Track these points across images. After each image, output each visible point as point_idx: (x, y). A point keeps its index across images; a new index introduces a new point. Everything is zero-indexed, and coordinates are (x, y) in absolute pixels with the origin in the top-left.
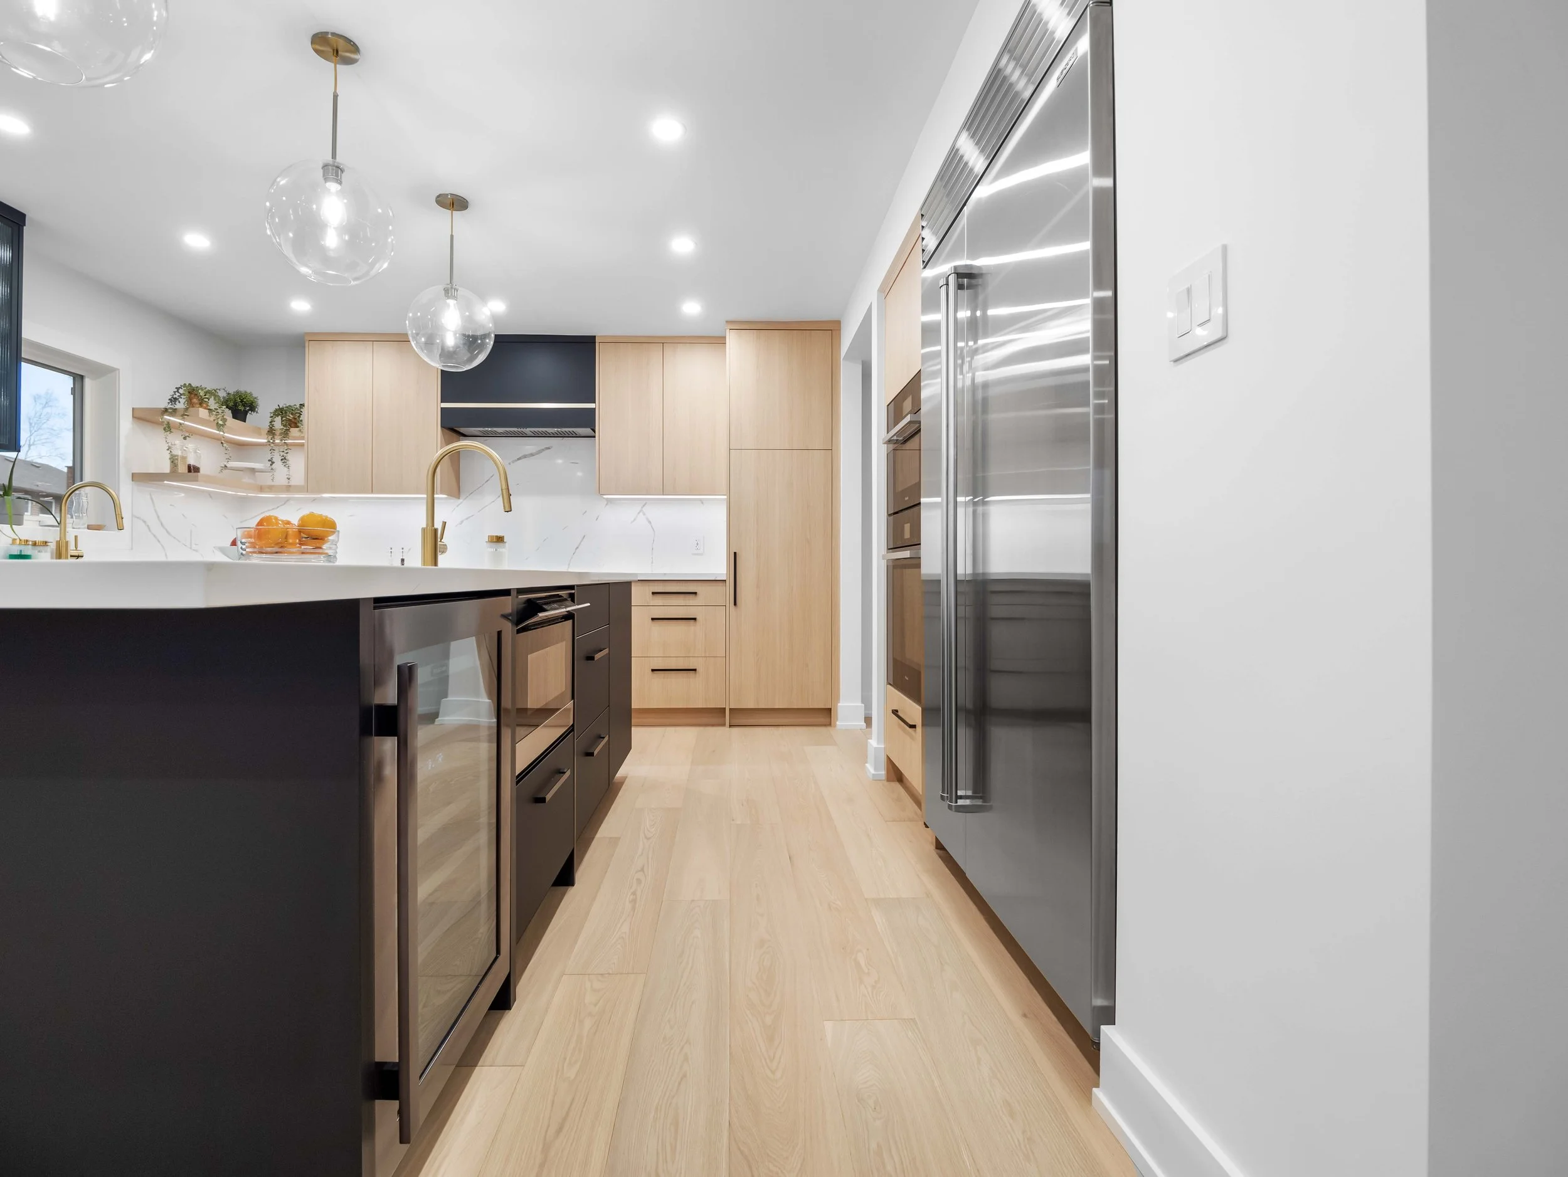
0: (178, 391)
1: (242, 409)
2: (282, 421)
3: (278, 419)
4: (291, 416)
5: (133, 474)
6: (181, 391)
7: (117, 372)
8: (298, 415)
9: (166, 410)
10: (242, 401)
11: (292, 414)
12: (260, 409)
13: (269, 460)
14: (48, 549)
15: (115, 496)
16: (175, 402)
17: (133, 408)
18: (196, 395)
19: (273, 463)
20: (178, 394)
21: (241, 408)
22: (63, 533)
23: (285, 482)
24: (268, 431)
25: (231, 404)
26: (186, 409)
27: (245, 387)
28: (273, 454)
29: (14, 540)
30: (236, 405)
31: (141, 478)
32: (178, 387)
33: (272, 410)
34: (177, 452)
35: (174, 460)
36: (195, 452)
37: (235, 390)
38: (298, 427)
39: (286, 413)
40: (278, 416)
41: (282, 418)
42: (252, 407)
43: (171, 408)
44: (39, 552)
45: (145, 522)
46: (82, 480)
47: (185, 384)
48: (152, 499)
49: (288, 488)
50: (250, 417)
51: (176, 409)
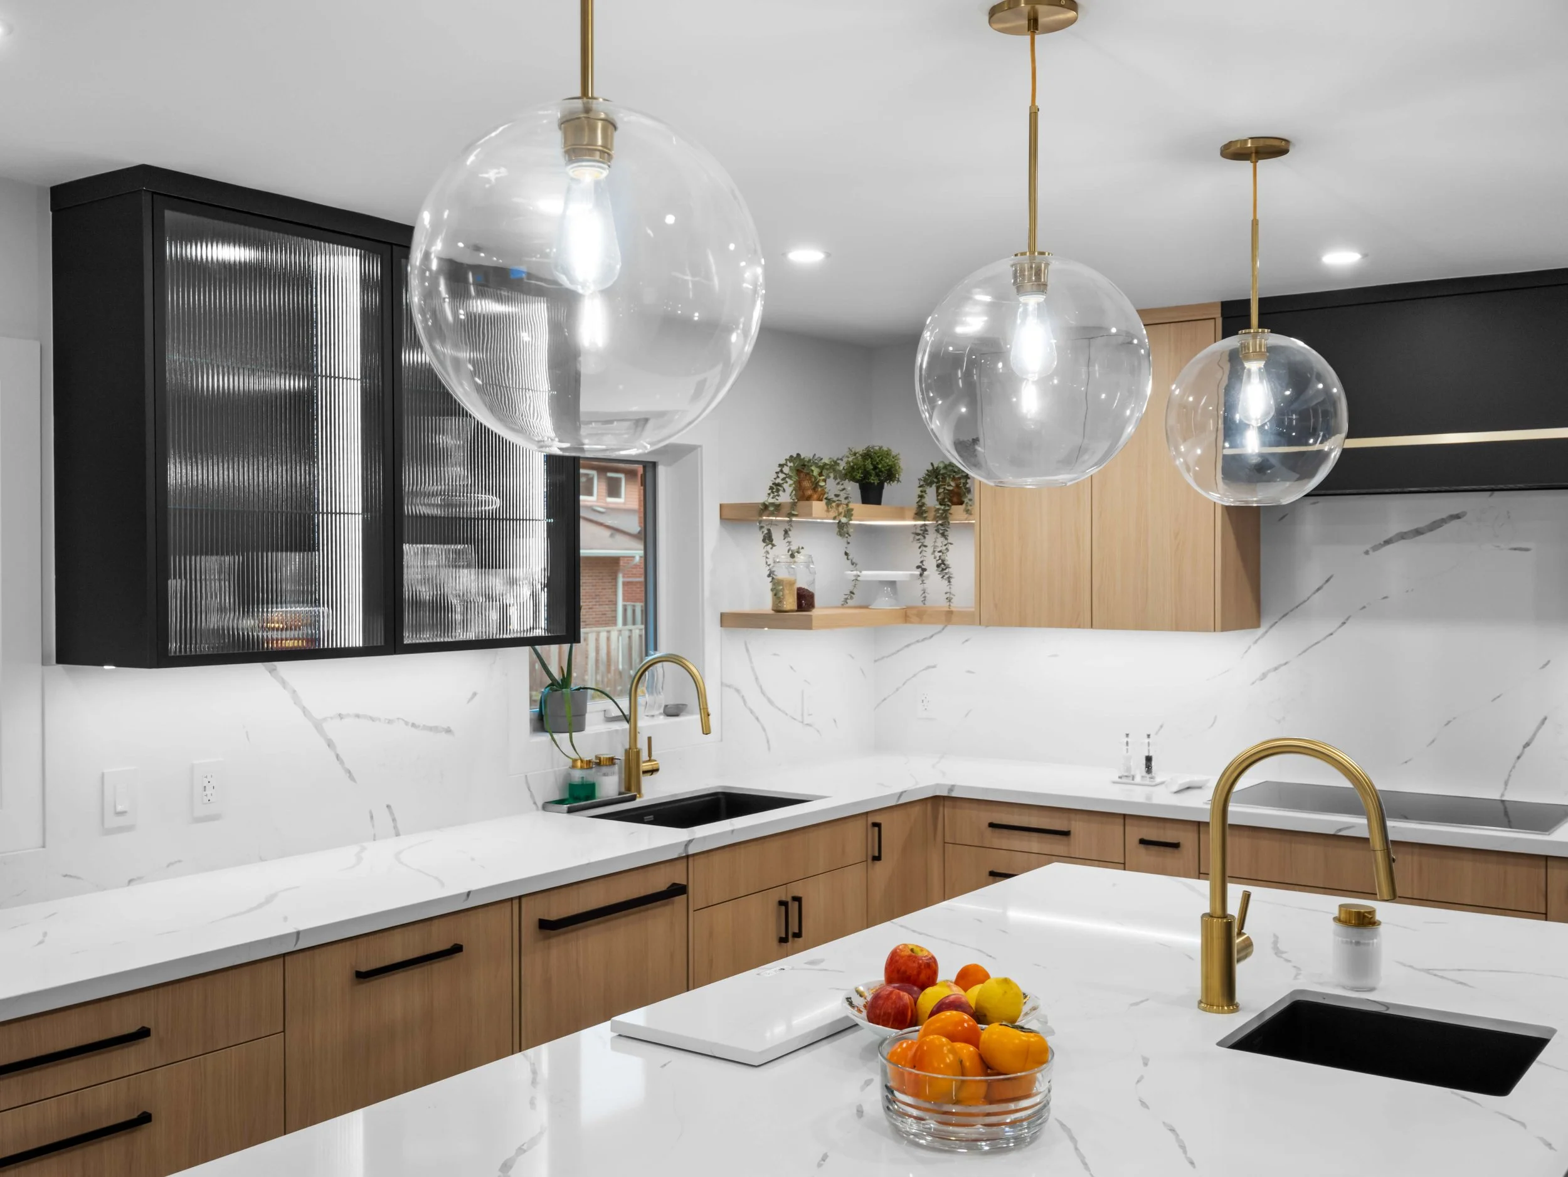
0: (781, 471)
1: (876, 482)
2: (938, 494)
3: (931, 491)
4: (953, 484)
5: (722, 615)
6: (786, 470)
7: (699, 449)
8: (963, 481)
9: (765, 507)
10: (875, 468)
11: (954, 479)
12: (902, 476)
13: (918, 567)
14: (616, 767)
15: (699, 678)
16: (778, 491)
17: (721, 506)
18: (808, 474)
19: (924, 570)
20: (782, 476)
21: (874, 480)
22: (634, 734)
23: (942, 604)
24: (916, 514)
25: (859, 476)
26: (793, 505)
27: (880, 440)
28: (924, 554)
29: (575, 761)
30: (866, 474)
31: (733, 621)
32: (781, 463)
33: (922, 473)
34: (782, 574)
35: (777, 588)
36: (808, 567)
37: (864, 448)
38: (961, 503)
39: (944, 478)
40: (930, 484)
41: (938, 488)
42: (891, 474)
43: (773, 504)
44: (605, 775)
45: (738, 691)
46: (656, 649)
47: (791, 456)
48: (747, 650)
49: (949, 617)
50: (889, 489)
51: (779, 505)
